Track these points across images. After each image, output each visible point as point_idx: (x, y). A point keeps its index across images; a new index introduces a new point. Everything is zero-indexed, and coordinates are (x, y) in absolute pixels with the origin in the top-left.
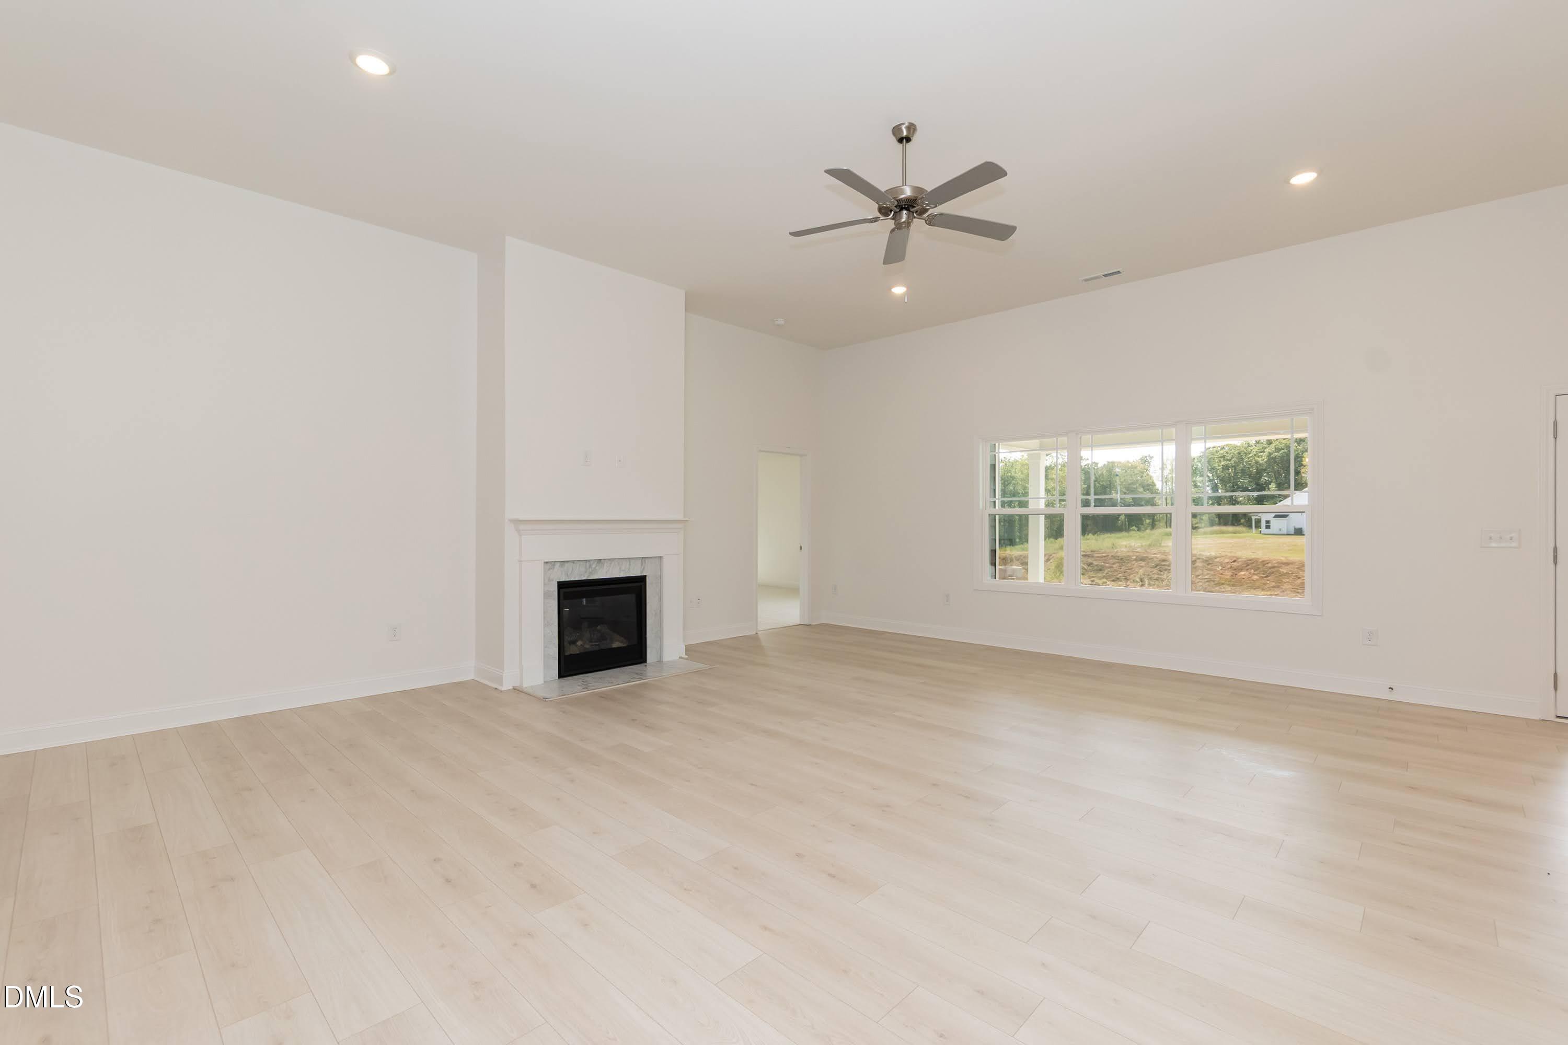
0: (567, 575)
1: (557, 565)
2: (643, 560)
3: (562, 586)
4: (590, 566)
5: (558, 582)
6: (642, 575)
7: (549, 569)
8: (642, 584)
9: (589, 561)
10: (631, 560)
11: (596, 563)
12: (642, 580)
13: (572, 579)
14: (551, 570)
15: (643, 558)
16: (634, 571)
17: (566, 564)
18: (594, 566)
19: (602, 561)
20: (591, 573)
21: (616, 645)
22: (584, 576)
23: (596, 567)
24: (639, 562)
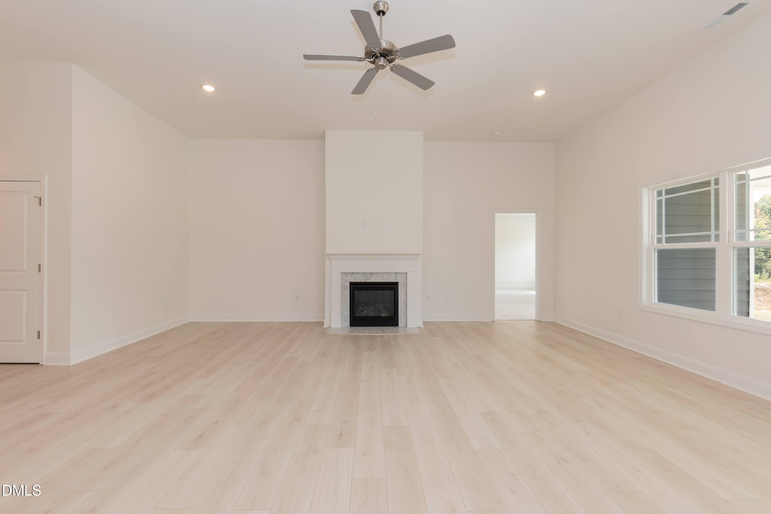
0: (354, 279)
1: (350, 274)
2: (396, 274)
3: (352, 284)
4: (366, 276)
5: (350, 282)
6: (396, 281)
7: (345, 276)
8: (396, 286)
9: (366, 273)
10: (389, 274)
11: (369, 274)
12: (396, 284)
13: (357, 281)
14: (346, 277)
15: (396, 273)
16: (391, 279)
17: (354, 274)
18: (368, 276)
19: (373, 273)
20: (366, 280)
21: (383, 315)
22: (363, 280)
23: (369, 276)
24: (394, 275)
